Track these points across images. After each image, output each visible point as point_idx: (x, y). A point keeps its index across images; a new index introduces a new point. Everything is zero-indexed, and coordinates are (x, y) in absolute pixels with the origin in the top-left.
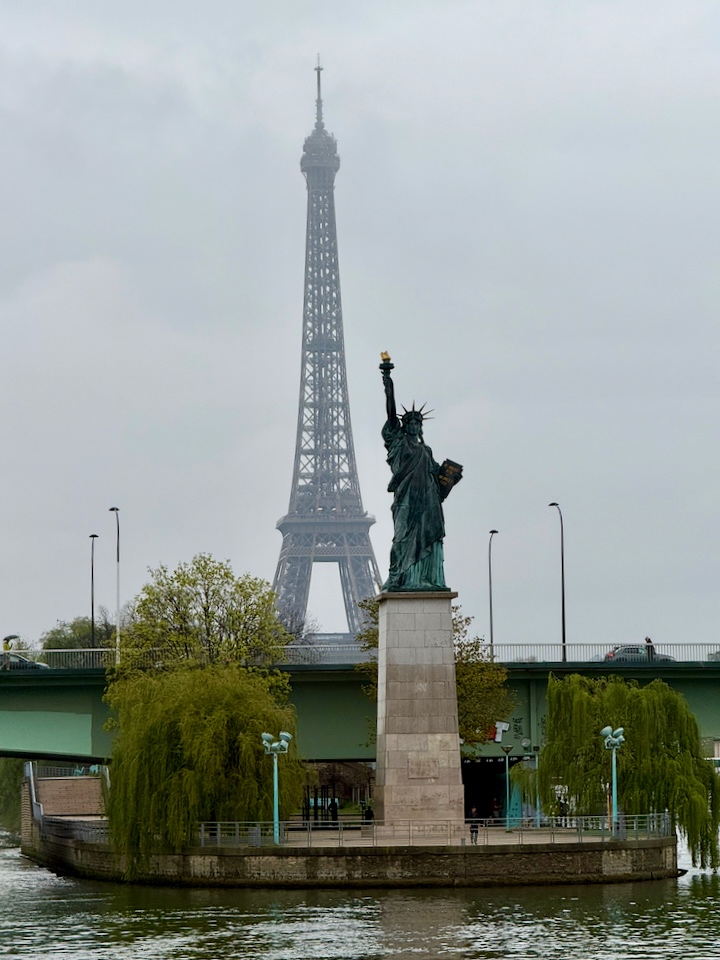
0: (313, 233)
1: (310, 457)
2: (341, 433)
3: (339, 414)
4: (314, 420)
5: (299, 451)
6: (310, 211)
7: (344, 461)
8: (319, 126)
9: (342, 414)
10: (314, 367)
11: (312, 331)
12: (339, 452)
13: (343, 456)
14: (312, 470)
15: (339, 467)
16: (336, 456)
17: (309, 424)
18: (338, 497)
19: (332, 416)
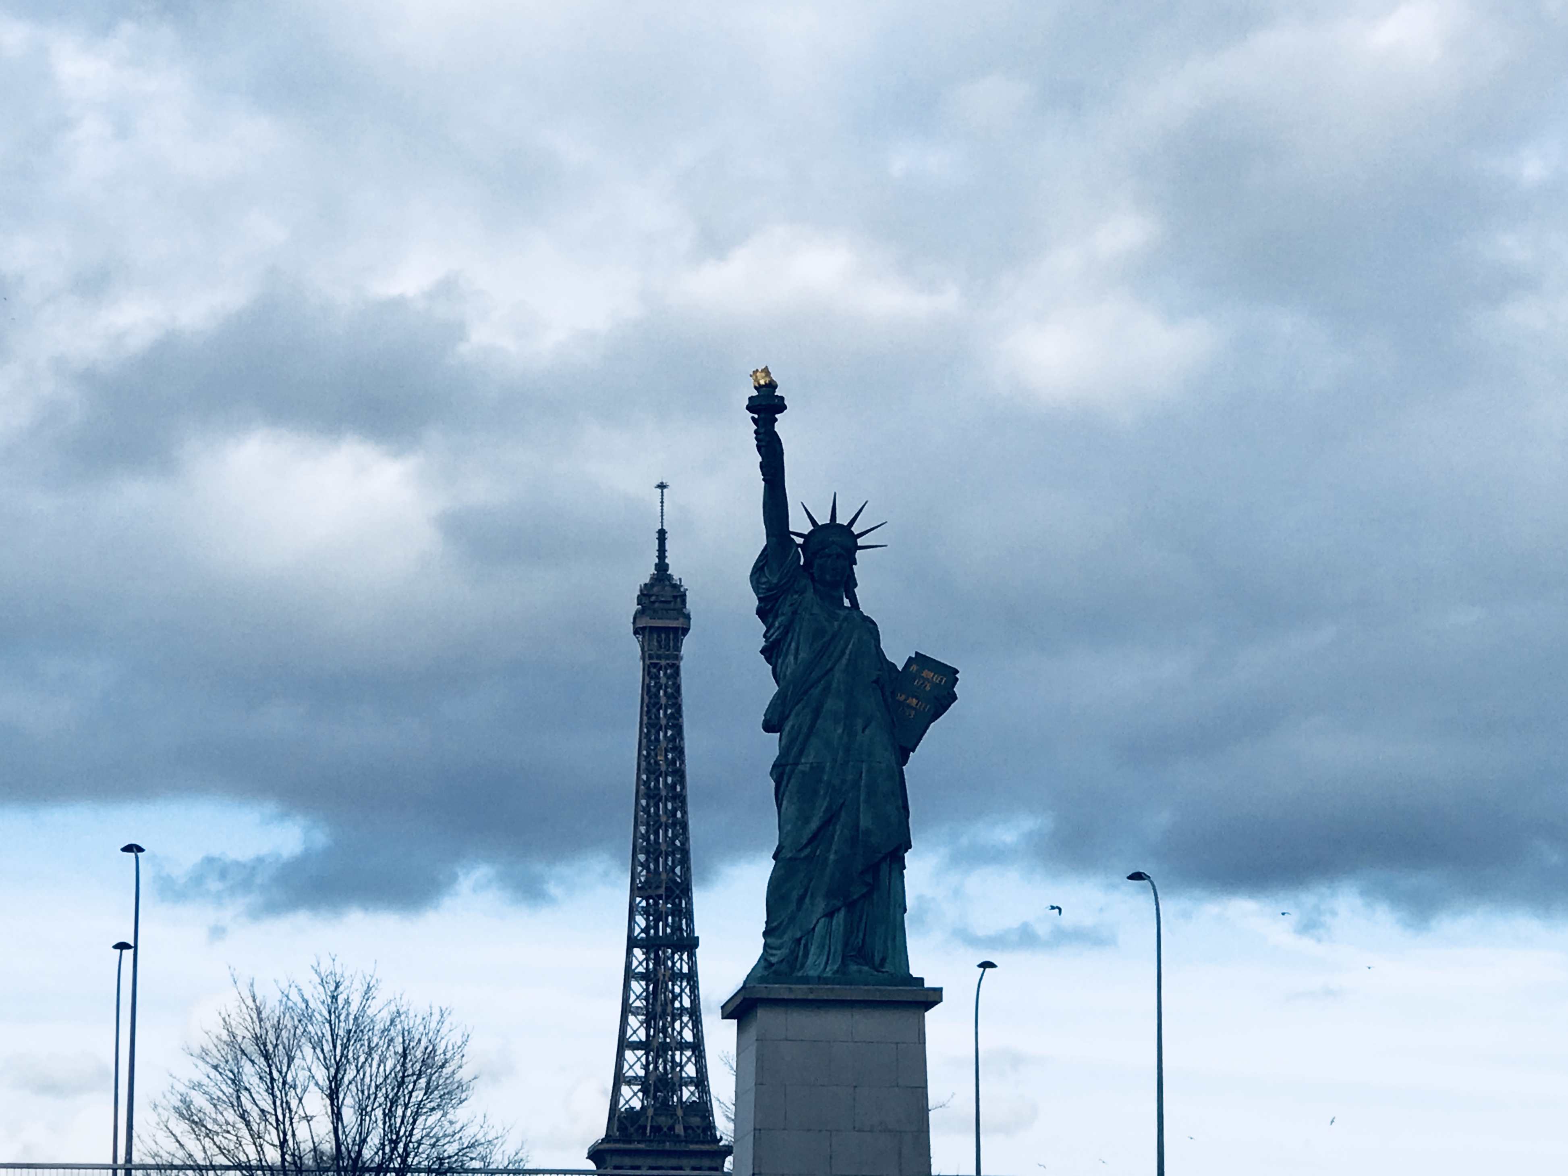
0: (650, 723)
1: (640, 1053)
2: (685, 1019)
3: (682, 990)
4: (647, 999)
5: (624, 1044)
6: (647, 689)
7: (689, 1059)
8: (662, 566)
9: (687, 990)
10: (647, 920)
11: (646, 866)
12: (683, 1046)
13: (688, 1053)
14: (642, 1073)
15: (682, 1070)
16: (678, 1053)
17: (638, 1004)
18: (680, 1112)
19: (673, 992)
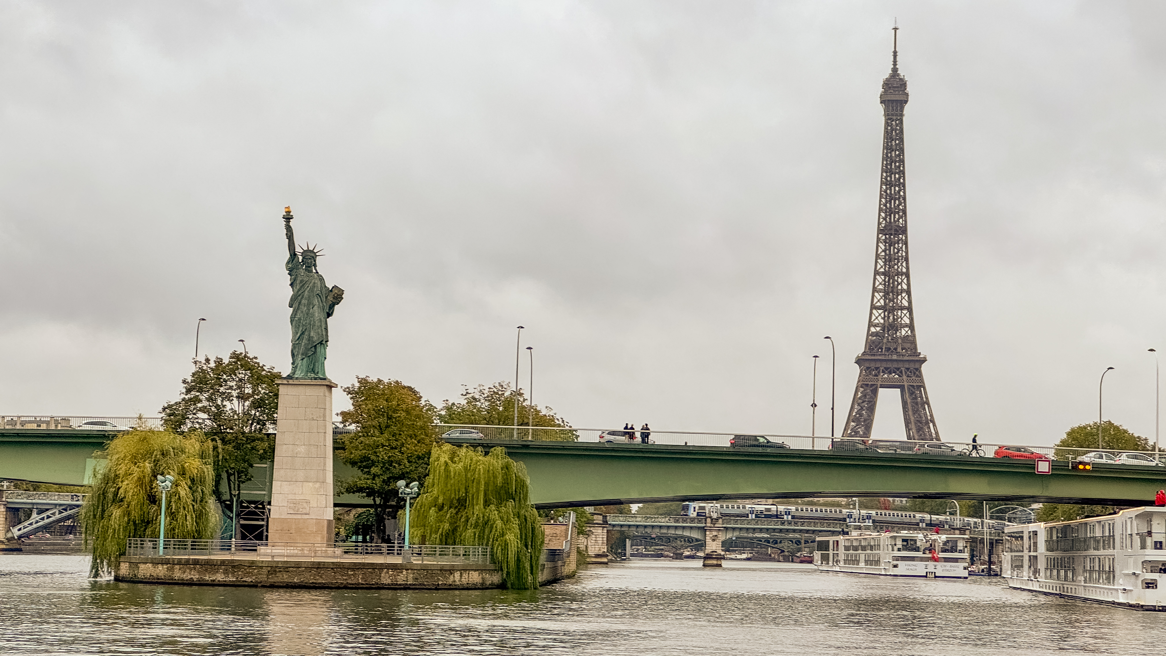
0: (888, 148)
1: (880, 311)
2: (904, 295)
3: (902, 281)
4: (885, 284)
5: (873, 307)
6: (886, 132)
7: (905, 315)
8: (895, 70)
9: (905, 281)
10: (885, 246)
11: (885, 219)
12: (902, 308)
13: (905, 312)
14: (882, 321)
15: (902, 319)
16: (900, 311)
17: (881, 287)
18: (900, 341)
19: (897, 281)
